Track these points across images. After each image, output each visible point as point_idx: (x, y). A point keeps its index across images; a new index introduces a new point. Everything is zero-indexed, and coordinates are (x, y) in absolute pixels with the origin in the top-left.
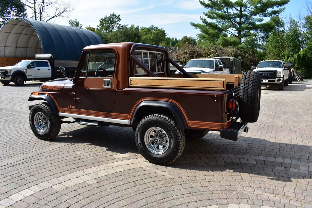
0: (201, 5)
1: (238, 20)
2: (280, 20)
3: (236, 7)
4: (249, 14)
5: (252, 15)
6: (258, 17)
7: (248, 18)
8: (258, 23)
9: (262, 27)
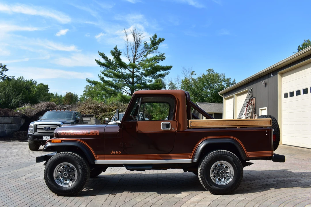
0: (97, 64)
1: (131, 80)
2: (163, 82)
3: (129, 68)
4: (140, 75)
5: (142, 76)
6: (148, 78)
7: (140, 79)
8: (148, 84)
9: (152, 87)
